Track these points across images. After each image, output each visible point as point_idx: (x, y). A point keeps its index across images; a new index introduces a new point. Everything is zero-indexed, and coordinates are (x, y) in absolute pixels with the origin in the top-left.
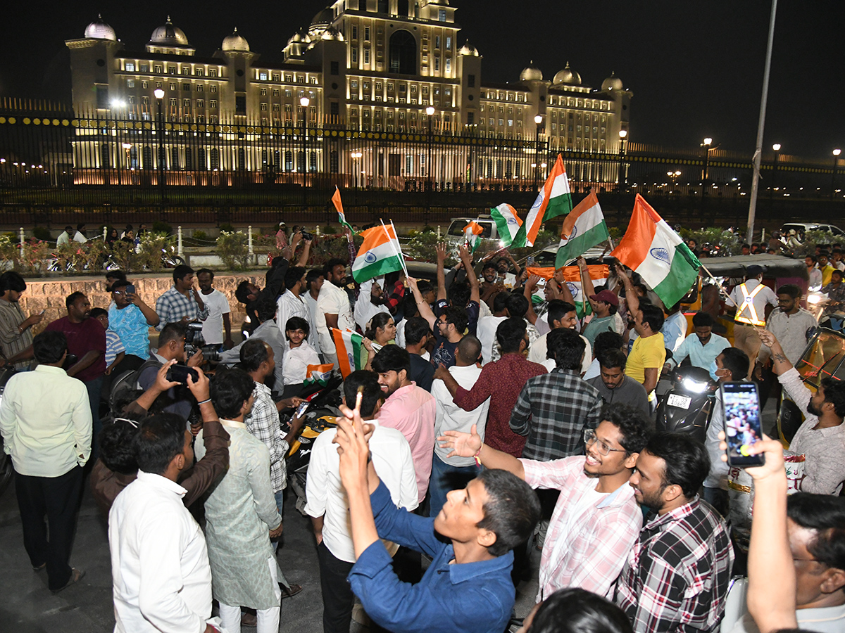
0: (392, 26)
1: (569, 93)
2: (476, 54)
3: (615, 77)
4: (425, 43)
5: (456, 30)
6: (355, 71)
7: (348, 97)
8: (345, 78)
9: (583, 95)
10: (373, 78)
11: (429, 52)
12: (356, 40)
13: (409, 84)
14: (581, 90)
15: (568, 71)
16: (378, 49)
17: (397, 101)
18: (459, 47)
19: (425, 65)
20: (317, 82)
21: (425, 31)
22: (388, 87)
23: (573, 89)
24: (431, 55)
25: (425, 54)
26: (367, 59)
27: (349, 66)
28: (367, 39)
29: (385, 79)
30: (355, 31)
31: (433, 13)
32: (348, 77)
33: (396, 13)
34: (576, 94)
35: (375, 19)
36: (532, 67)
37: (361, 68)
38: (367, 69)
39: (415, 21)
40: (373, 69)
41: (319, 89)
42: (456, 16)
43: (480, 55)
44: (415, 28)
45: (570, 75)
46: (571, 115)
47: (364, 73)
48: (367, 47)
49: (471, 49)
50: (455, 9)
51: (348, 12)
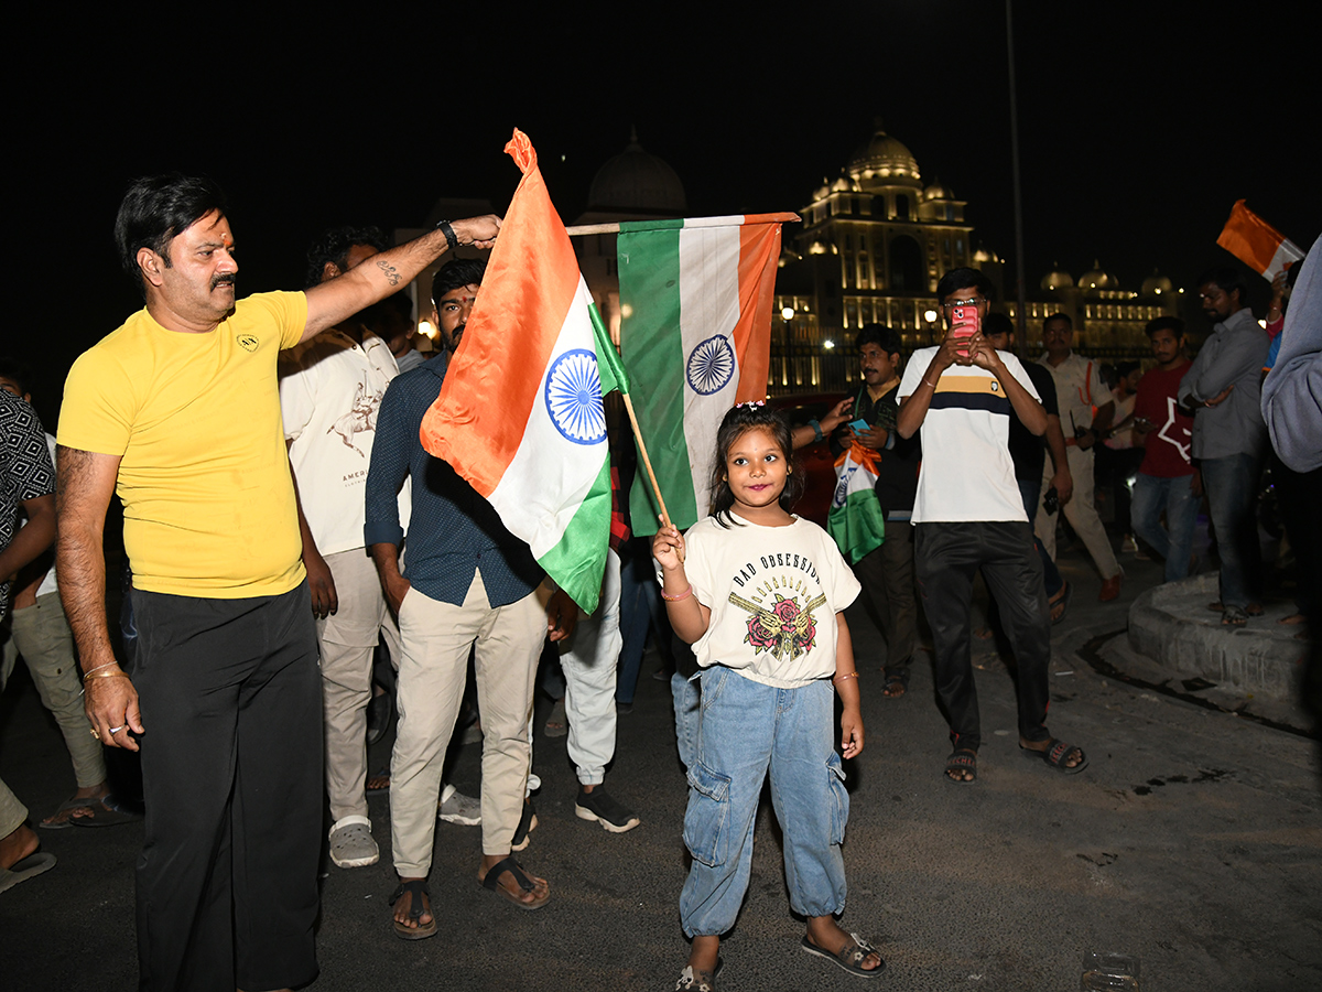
0: (891, 230)
1: (1106, 301)
2: (996, 259)
3: (1161, 275)
4: (932, 249)
5: (968, 229)
6: (852, 290)
7: (846, 326)
8: (842, 299)
9: (1125, 302)
10: (874, 299)
11: (937, 260)
12: (849, 252)
13: (916, 303)
14: (1121, 295)
15: (1100, 273)
16: (878, 262)
17: (904, 326)
18: (974, 252)
19: (933, 277)
20: (806, 309)
21: (931, 233)
22: (892, 308)
23: (1111, 294)
24: (940, 264)
25: (933, 263)
26: (865, 275)
27: (845, 286)
28: (863, 249)
29: (889, 299)
30: (849, 239)
31: (938, 210)
32: (845, 298)
33: (894, 214)
34: (1115, 302)
35: (869, 223)
36: (1058, 270)
37: (859, 286)
38: (865, 287)
39: (919, 221)
40: (873, 287)
41: (811, 317)
42: (965, 212)
43: (999, 260)
44: (919, 231)
45: (1105, 277)
46: (1113, 330)
47: (861, 292)
48: (864, 259)
49: (989, 252)
50: (964, 203)
51: (840, 216)
